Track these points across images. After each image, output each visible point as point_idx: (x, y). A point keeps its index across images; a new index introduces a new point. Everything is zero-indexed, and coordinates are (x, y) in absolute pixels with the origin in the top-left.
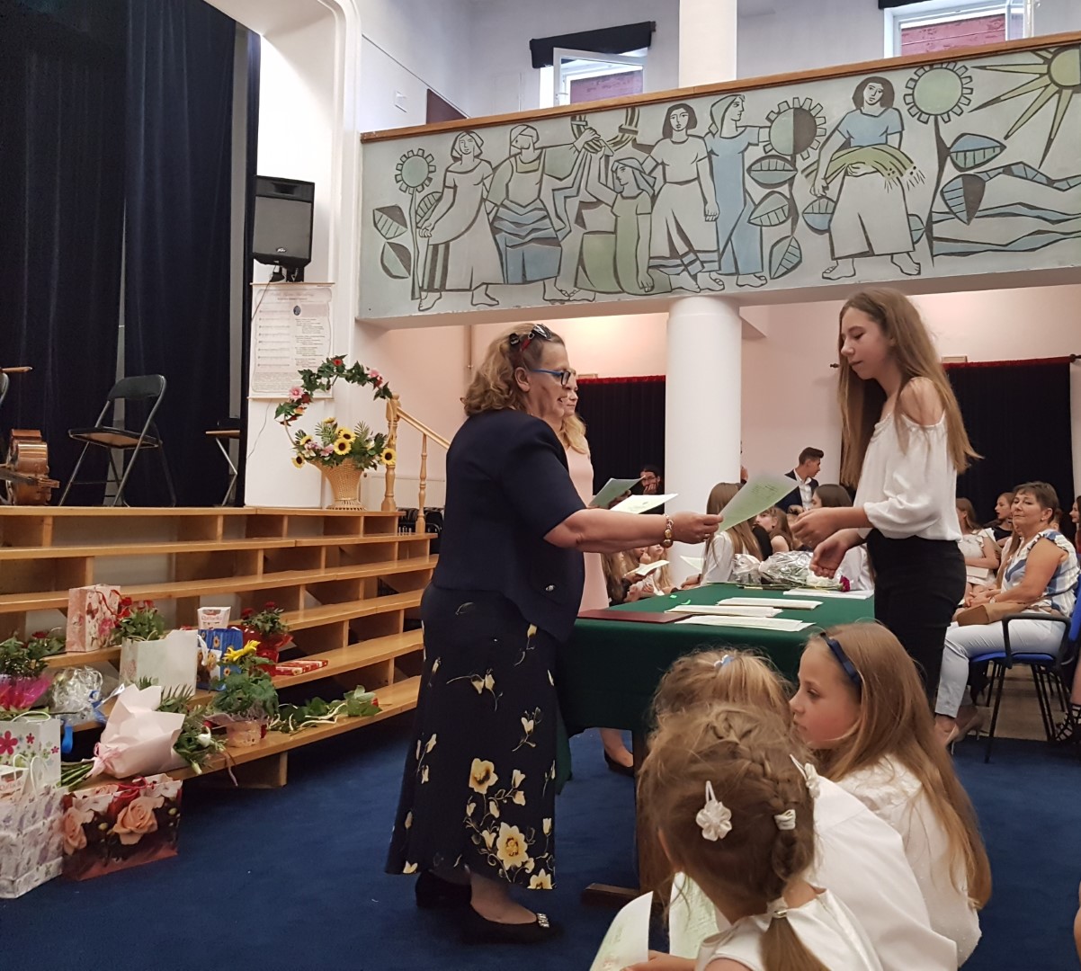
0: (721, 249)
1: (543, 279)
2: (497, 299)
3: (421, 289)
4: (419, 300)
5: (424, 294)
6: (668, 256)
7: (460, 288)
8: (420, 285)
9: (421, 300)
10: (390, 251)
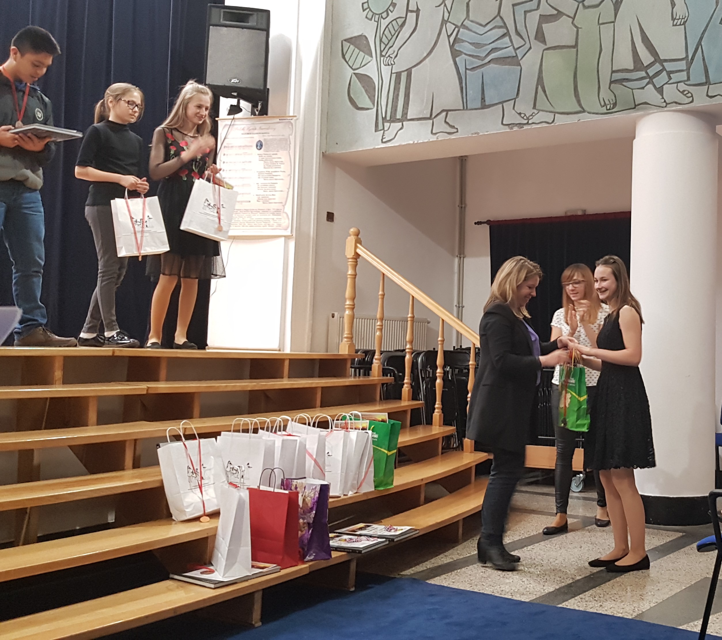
0: (690, 58)
3: (384, 119)
6: (632, 68)
7: (421, 116)
8: (384, 116)
9: (384, 131)
10: (357, 84)
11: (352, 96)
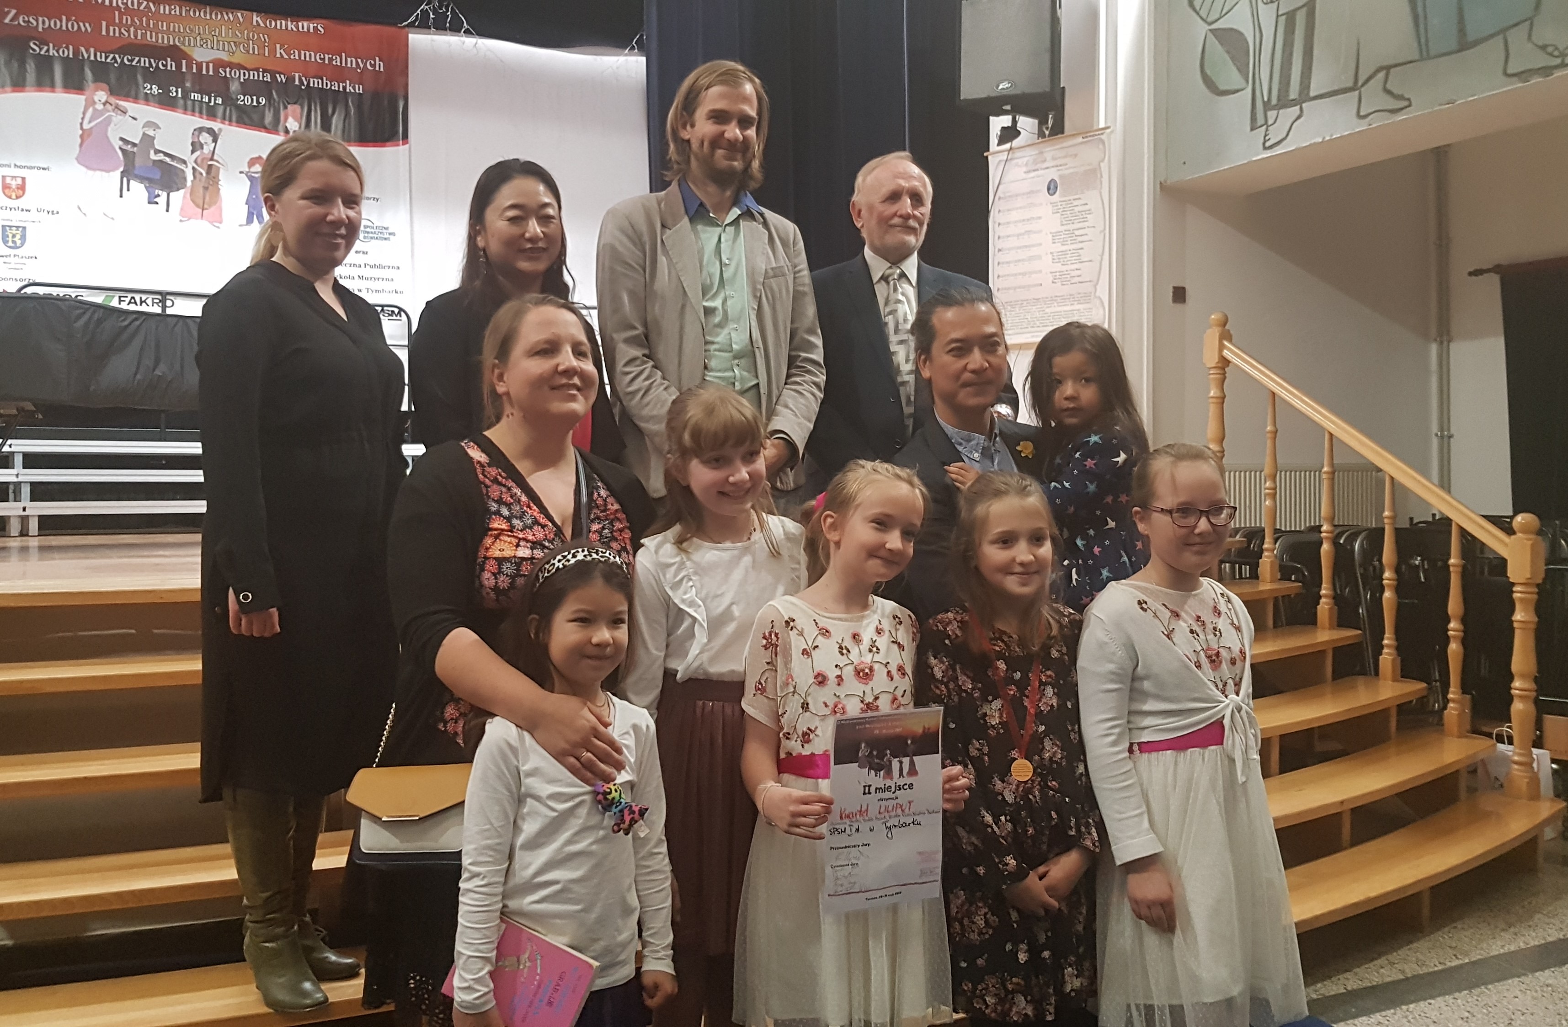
1: (1503, 31)
2: (1407, 96)
3: (1267, 104)
4: (1264, 127)
5: (1272, 114)
7: (1336, 88)
8: (1266, 99)
9: (1268, 126)
10: (1216, 48)
11: (1208, 72)
